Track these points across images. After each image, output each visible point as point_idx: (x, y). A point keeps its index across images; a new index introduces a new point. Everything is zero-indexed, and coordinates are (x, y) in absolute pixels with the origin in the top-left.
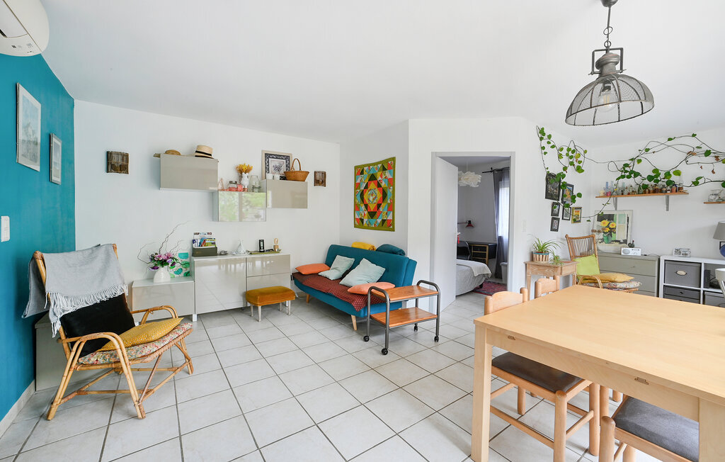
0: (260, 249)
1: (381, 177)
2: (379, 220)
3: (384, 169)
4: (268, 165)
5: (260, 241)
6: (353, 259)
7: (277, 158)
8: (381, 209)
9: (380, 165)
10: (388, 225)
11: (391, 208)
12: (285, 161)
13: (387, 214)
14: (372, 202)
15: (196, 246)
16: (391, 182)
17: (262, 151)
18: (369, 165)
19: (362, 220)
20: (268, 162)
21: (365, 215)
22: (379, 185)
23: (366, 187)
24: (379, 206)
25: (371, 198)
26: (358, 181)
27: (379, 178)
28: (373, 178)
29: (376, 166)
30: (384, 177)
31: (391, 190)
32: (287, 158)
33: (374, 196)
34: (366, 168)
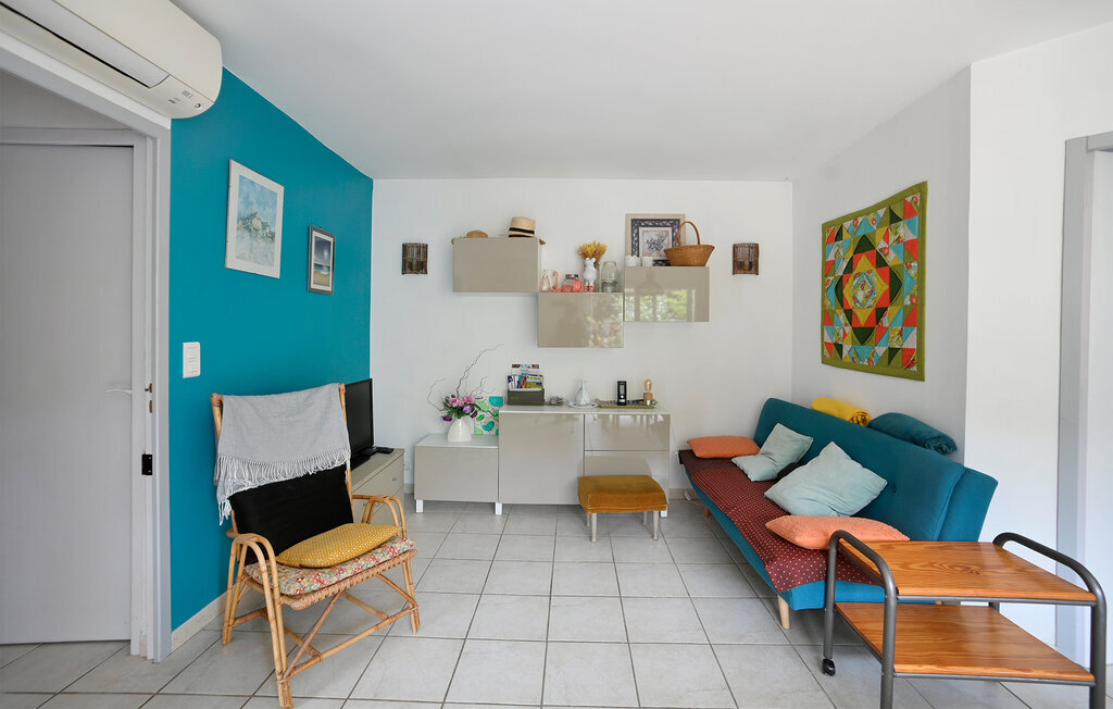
0: (619, 398)
1: (886, 238)
2: (881, 350)
3: (894, 219)
4: (638, 241)
5: (619, 383)
6: (808, 437)
7: (654, 226)
8: (885, 322)
9: (881, 212)
10: (907, 363)
11: (914, 318)
12: (670, 229)
13: (901, 333)
14: (862, 305)
15: (513, 387)
16: (915, 249)
17: (627, 215)
18: (854, 217)
19: (839, 348)
20: (638, 234)
21: (845, 335)
22: (880, 262)
23: (850, 268)
24: (880, 313)
25: (860, 296)
26: (831, 257)
27: (880, 244)
28: (864, 245)
29: (871, 216)
30: (892, 238)
31: (913, 272)
32: (675, 223)
33: (867, 290)
34: (847, 225)
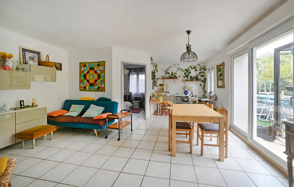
0: (21, 106)
1: (97, 68)
2: (96, 87)
3: (99, 65)
4: (25, 56)
6: (84, 106)
7: (31, 52)
8: (97, 82)
9: (96, 64)
10: (102, 89)
11: (103, 82)
12: (37, 55)
13: (101, 84)
14: (92, 80)
16: (103, 71)
17: (20, 47)
18: (89, 63)
19: (85, 88)
20: (25, 54)
21: (87, 85)
22: (96, 72)
23: (88, 72)
24: (96, 81)
25: (91, 78)
26: (82, 69)
27: (96, 69)
28: (92, 69)
29: (94, 64)
30: (99, 69)
31: (103, 75)
32: (38, 53)
33: (93, 77)
34: (87, 64)
